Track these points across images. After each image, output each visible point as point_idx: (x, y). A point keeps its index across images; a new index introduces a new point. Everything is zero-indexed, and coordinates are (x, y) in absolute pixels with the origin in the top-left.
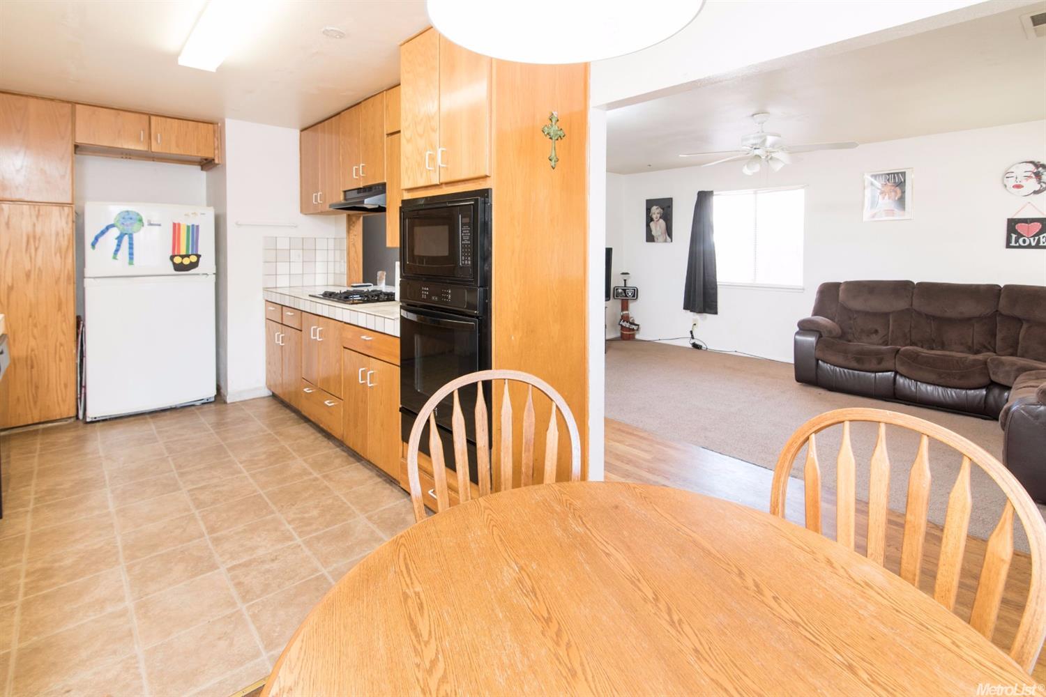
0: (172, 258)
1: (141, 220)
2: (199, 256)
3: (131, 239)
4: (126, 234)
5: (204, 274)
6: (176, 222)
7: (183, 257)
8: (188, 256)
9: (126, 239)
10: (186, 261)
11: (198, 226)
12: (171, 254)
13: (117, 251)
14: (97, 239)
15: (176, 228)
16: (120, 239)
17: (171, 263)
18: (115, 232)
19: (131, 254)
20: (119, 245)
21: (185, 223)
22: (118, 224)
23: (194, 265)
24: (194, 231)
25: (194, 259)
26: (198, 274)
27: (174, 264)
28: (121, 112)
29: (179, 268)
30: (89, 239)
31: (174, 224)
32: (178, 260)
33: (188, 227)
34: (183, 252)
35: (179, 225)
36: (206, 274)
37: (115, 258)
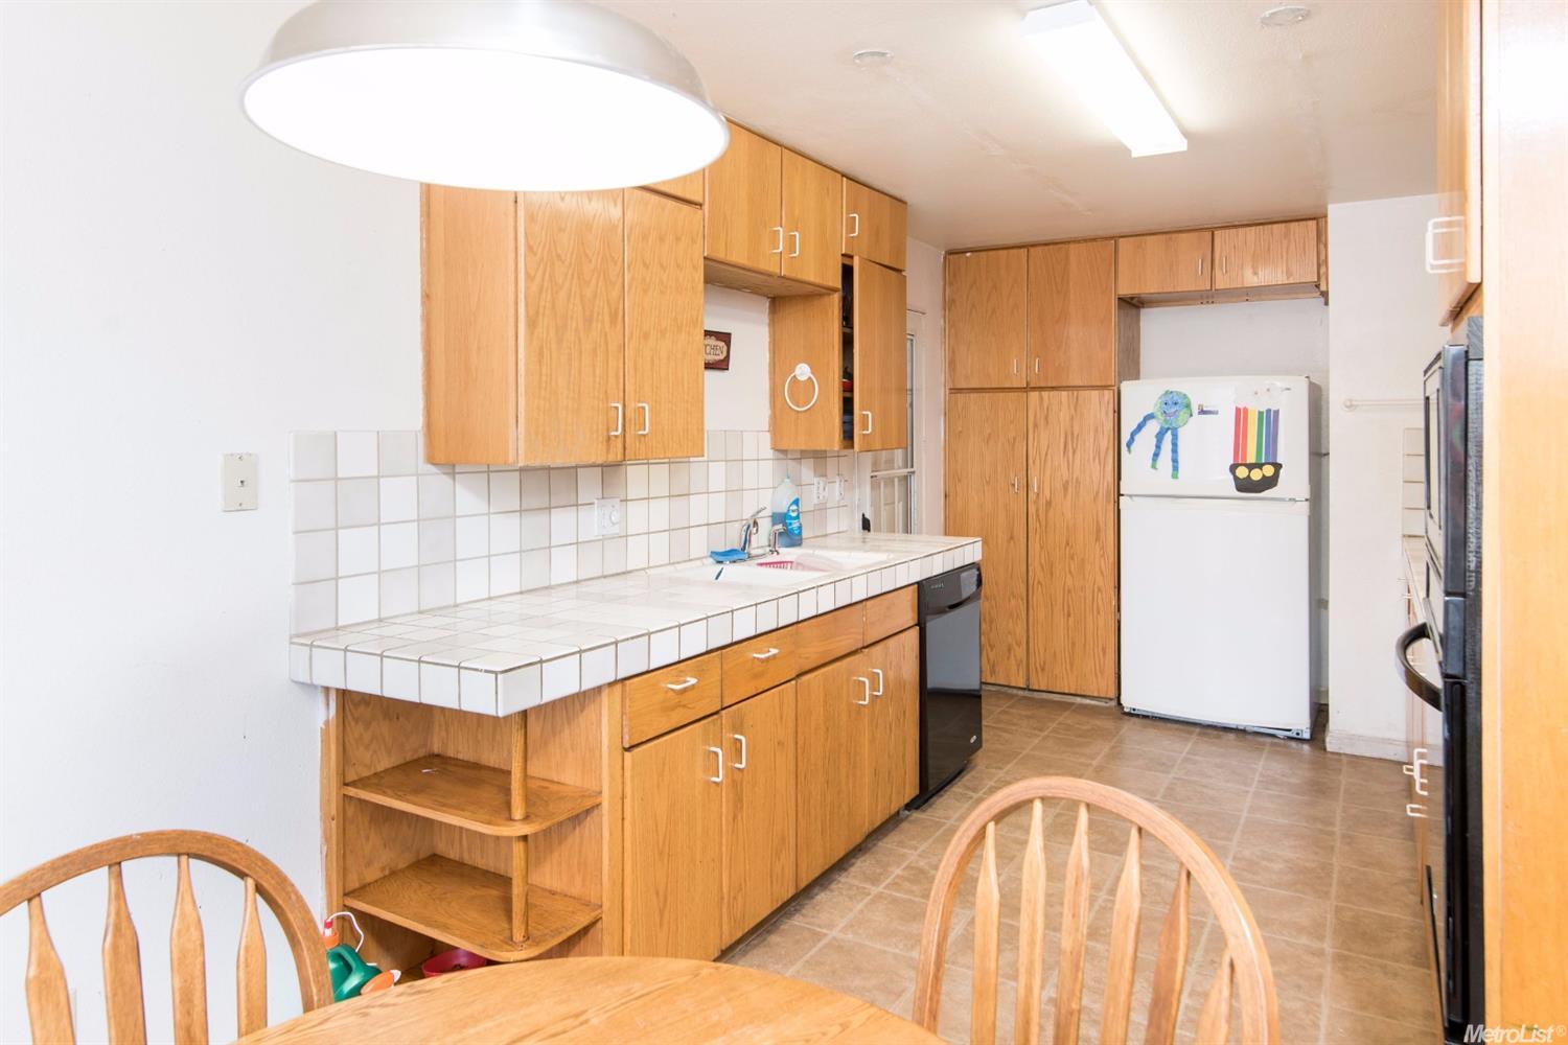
0: (1233, 468)
1: (1188, 406)
2: (1278, 467)
3: (1175, 437)
4: (1168, 429)
5: (1290, 499)
6: (1241, 406)
7: (1251, 467)
8: (1260, 466)
9: (1168, 436)
10: (1256, 475)
11: (1277, 413)
12: (1231, 461)
13: (1156, 455)
14: (1133, 435)
15: (1241, 415)
16: (1160, 436)
17: (1231, 477)
18: (1153, 428)
19: (1175, 461)
20: (1158, 447)
21: (1255, 407)
22: (1159, 414)
23: (1269, 482)
24: (1270, 420)
25: (1269, 471)
26: (1282, 500)
27: (1236, 478)
28: (1174, 236)
29: (1245, 486)
30: (1125, 438)
31: (1238, 410)
32: (1242, 472)
33: (1260, 413)
34: (1251, 459)
35: (1246, 410)
36: (1294, 500)
37: (1154, 466)
